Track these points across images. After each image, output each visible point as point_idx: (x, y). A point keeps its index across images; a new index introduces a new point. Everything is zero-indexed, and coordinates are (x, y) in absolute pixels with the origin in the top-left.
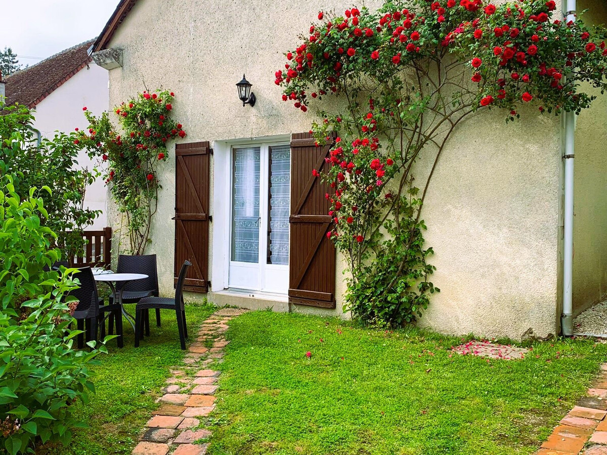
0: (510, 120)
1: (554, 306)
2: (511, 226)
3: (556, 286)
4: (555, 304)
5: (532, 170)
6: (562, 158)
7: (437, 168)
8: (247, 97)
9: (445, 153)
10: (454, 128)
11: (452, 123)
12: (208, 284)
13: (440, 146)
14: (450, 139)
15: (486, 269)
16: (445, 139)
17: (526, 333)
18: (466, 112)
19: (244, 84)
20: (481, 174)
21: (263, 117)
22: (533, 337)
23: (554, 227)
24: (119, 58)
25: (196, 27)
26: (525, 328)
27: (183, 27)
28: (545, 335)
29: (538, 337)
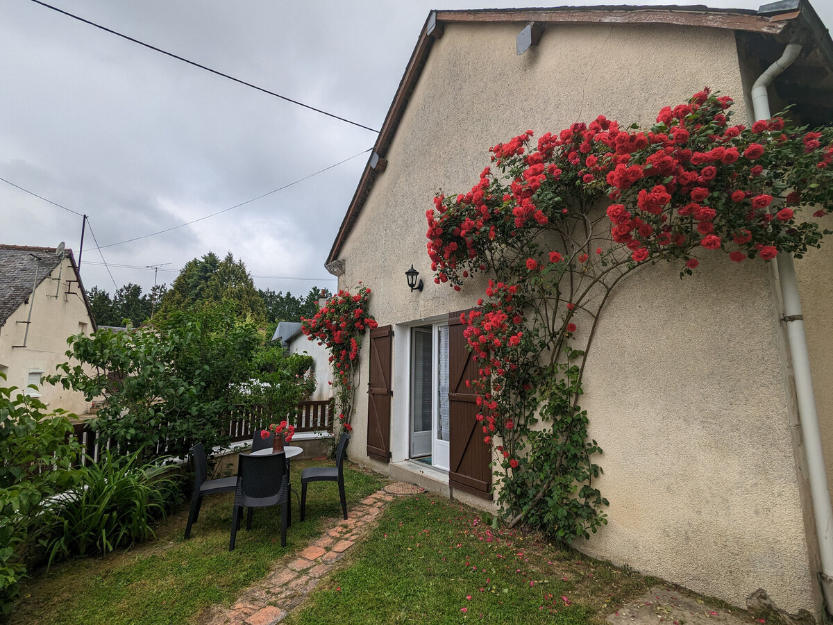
0: (686, 274)
1: (803, 562)
2: (705, 420)
3: (802, 526)
4: (805, 557)
5: (729, 341)
6: (781, 320)
7: (594, 341)
8: (414, 283)
9: (603, 323)
10: (611, 292)
11: (607, 287)
12: (390, 455)
13: (595, 315)
14: (606, 306)
15: (673, 480)
16: (601, 307)
17: (753, 595)
18: (623, 272)
19: (412, 273)
20: (652, 348)
21: (428, 301)
22: (770, 607)
23: (781, 426)
24: (341, 267)
25: (386, 234)
26: (751, 584)
27: (378, 236)
28: (793, 610)
29: (779, 610)
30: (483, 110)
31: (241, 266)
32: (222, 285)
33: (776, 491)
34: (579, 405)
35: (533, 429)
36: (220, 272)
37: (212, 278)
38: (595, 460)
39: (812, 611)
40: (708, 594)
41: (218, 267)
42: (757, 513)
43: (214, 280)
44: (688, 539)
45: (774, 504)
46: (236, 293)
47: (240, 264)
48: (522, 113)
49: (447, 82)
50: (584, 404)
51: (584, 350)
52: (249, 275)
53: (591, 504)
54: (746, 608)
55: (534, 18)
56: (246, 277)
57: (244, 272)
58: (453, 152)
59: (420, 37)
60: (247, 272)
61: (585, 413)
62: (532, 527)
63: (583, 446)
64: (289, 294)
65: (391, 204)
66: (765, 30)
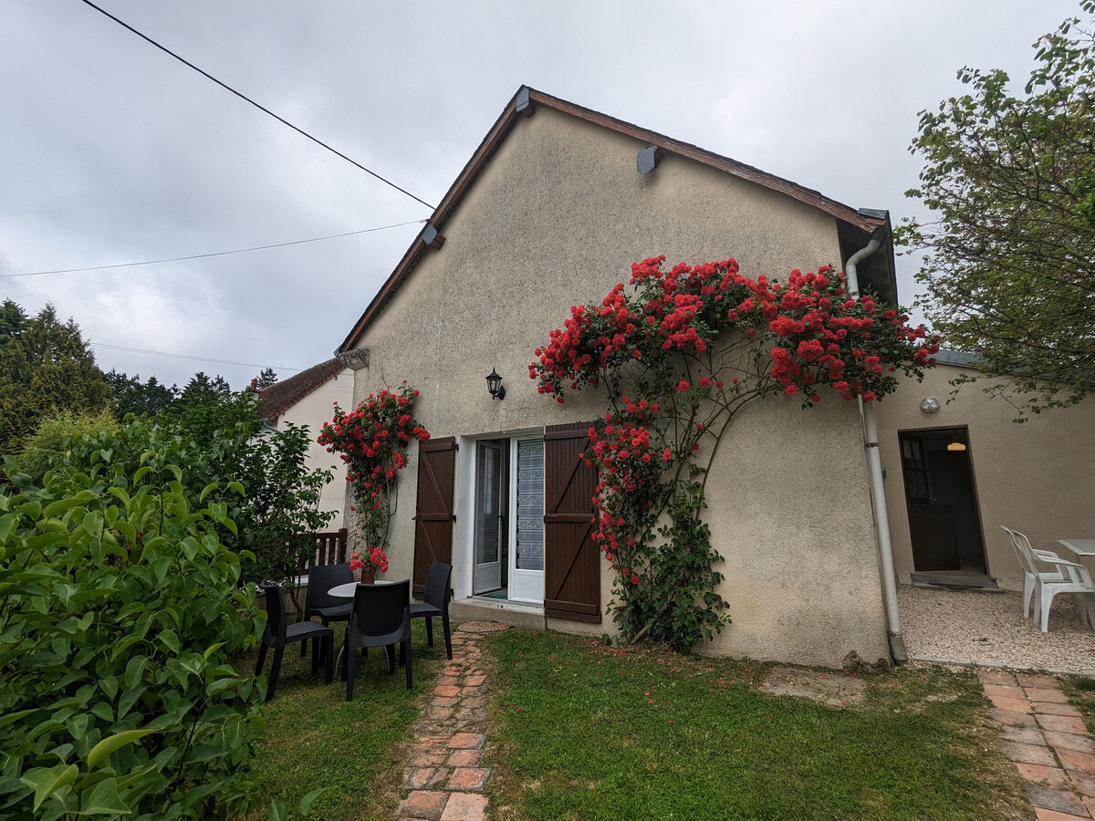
0: (808, 406)
1: (881, 623)
2: (812, 525)
3: (881, 598)
4: (882, 620)
6: (865, 446)
7: (715, 459)
8: (497, 390)
9: (722, 443)
10: (733, 416)
11: (730, 411)
12: (450, 593)
13: (718, 436)
14: (727, 428)
15: (786, 577)
16: (723, 430)
17: (847, 656)
19: (494, 377)
21: (513, 411)
22: (858, 663)
23: (867, 525)
24: (364, 359)
25: (444, 326)
26: (845, 650)
27: (431, 327)
28: (873, 661)
29: (865, 663)
30: (589, 214)
31: (72, 329)
32: (30, 358)
33: (864, 574)
34: (700, 518)
35: (650, 545)
36: (26, 335)
37: (9, 344)
38: (715, 569)
39: (886, 658)
40: (814, 665)
41: (24, 327)
42: (850, 593)
43: (14, 347)
44: (799, 623)
45: (862, 585)
46: (60, 373)
47: (71, 326)
48: (637, 230)
49: (539, 169)
50: (705, 518)
51: (706, 467)
52: (86, 344)
53: (714, 610)
54: (842, 668)
55: (658, 143)
56: (80, 347)
57: (77, 338)
58: (547, 249)
59: (506, 109)
60: (84, 339)
61: (706, 525)
62: (657, 638)
63: (705, 555)
64: (153, 381)
65: (451, 290)
66: (862, 227)
